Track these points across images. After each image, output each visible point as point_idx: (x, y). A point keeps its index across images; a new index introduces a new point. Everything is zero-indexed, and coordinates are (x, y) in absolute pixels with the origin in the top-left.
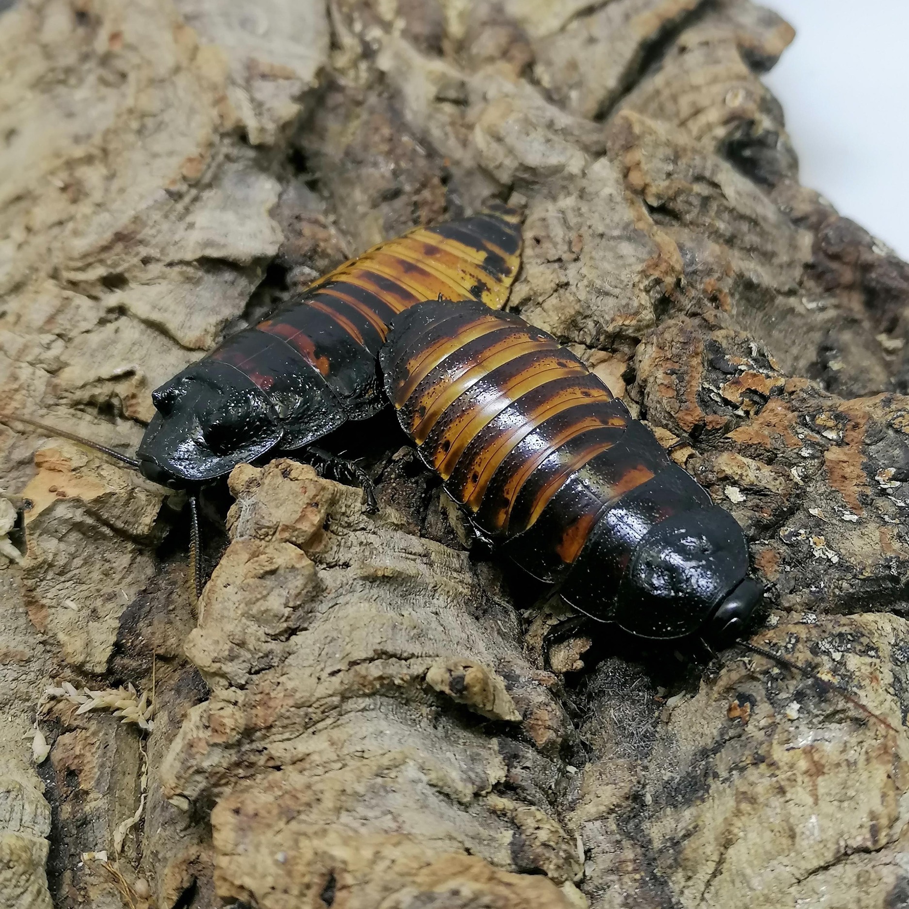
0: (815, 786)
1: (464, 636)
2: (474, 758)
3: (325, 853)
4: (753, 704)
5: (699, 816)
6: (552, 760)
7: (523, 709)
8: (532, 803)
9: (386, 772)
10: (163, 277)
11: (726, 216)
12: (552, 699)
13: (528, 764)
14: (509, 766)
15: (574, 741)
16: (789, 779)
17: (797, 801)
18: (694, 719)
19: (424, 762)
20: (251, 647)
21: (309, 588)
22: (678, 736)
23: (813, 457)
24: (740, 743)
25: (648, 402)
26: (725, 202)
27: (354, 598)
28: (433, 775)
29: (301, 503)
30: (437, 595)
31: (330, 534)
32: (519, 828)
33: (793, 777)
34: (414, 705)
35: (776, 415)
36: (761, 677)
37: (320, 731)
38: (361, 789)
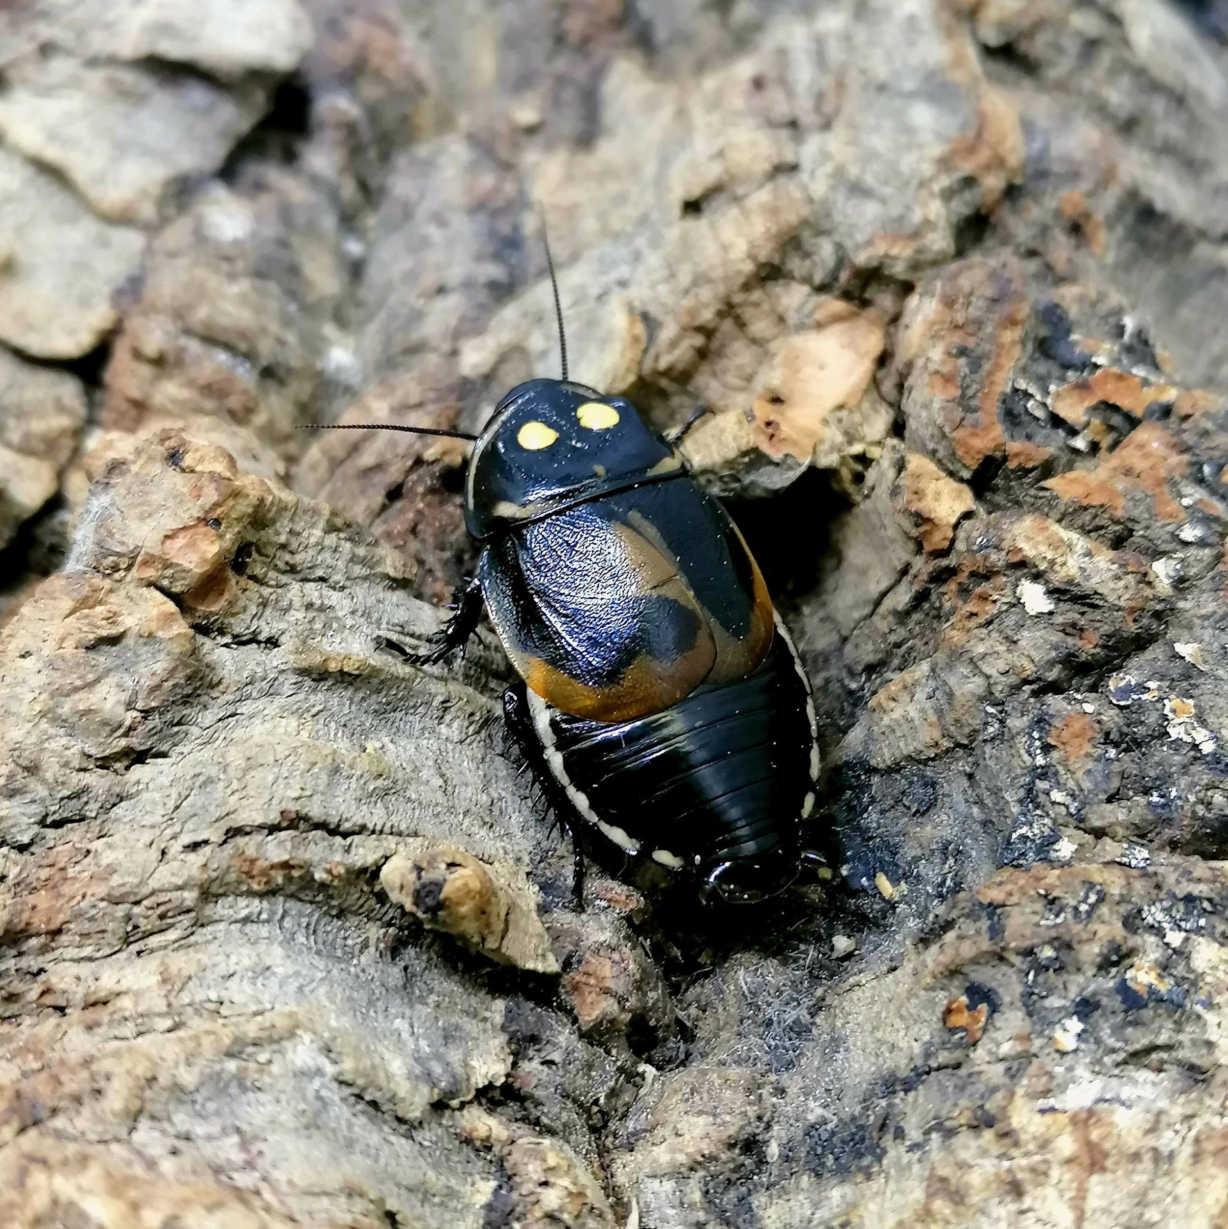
0: (1082, 1194)
1: (484, 798)
2: (449, 1036)
3: (71, 1204)
4: (994, 1009)
5: (854, 1205)
6: (608, 1052)
7: (566, 951)
8: (551, 1132)
9: (251, 1049)
10: (74, 83)
11: (1125, 81)
12: (627, 938)
13: (557, 1057)
14: (518, 1056)
15: (658, 1021)
16: (1033, 1170)
17: (1042, 1214)
18: (883, 1015)
19: (334, 1039)
20: (49, 775)
21: (180, 677)
22: (851, 1040)
23: (1202, 543)
24: (955, 1080)
25: (909, 405)
26: (1127, 55)
27: (272, 707)
28: (348, 1065)
29: (186, 516)
30: (448, 718)
31: (243, 581)
32: (510, 1178)
33: (1043, 1167)
34: (354, 920)
35: (1146, 456)
36: (1017, 960)
37: (152, 951)
38: (188, 1078)
